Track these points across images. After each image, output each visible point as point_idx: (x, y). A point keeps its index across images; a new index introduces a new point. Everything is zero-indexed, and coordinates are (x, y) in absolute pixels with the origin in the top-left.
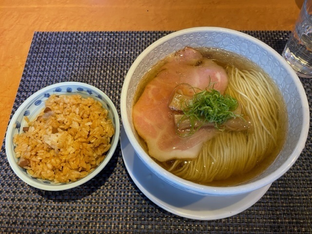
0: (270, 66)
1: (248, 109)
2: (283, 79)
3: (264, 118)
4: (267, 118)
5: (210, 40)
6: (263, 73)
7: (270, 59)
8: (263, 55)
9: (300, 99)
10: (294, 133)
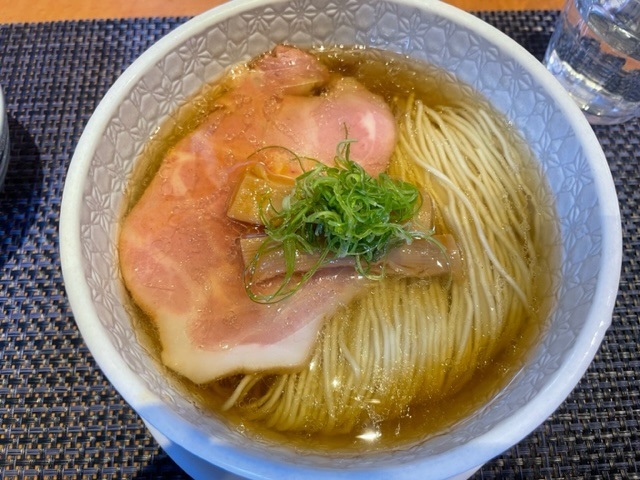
0: (509, 90)
1: (451, 212)
2: (543, 125)
3: (496, 238)
4: (503, 238)
5: (343, 23)
6: (491, 111)
7: (505, 69)
8: (489, 60)
9: (592, 181)
10: (577, 279)
